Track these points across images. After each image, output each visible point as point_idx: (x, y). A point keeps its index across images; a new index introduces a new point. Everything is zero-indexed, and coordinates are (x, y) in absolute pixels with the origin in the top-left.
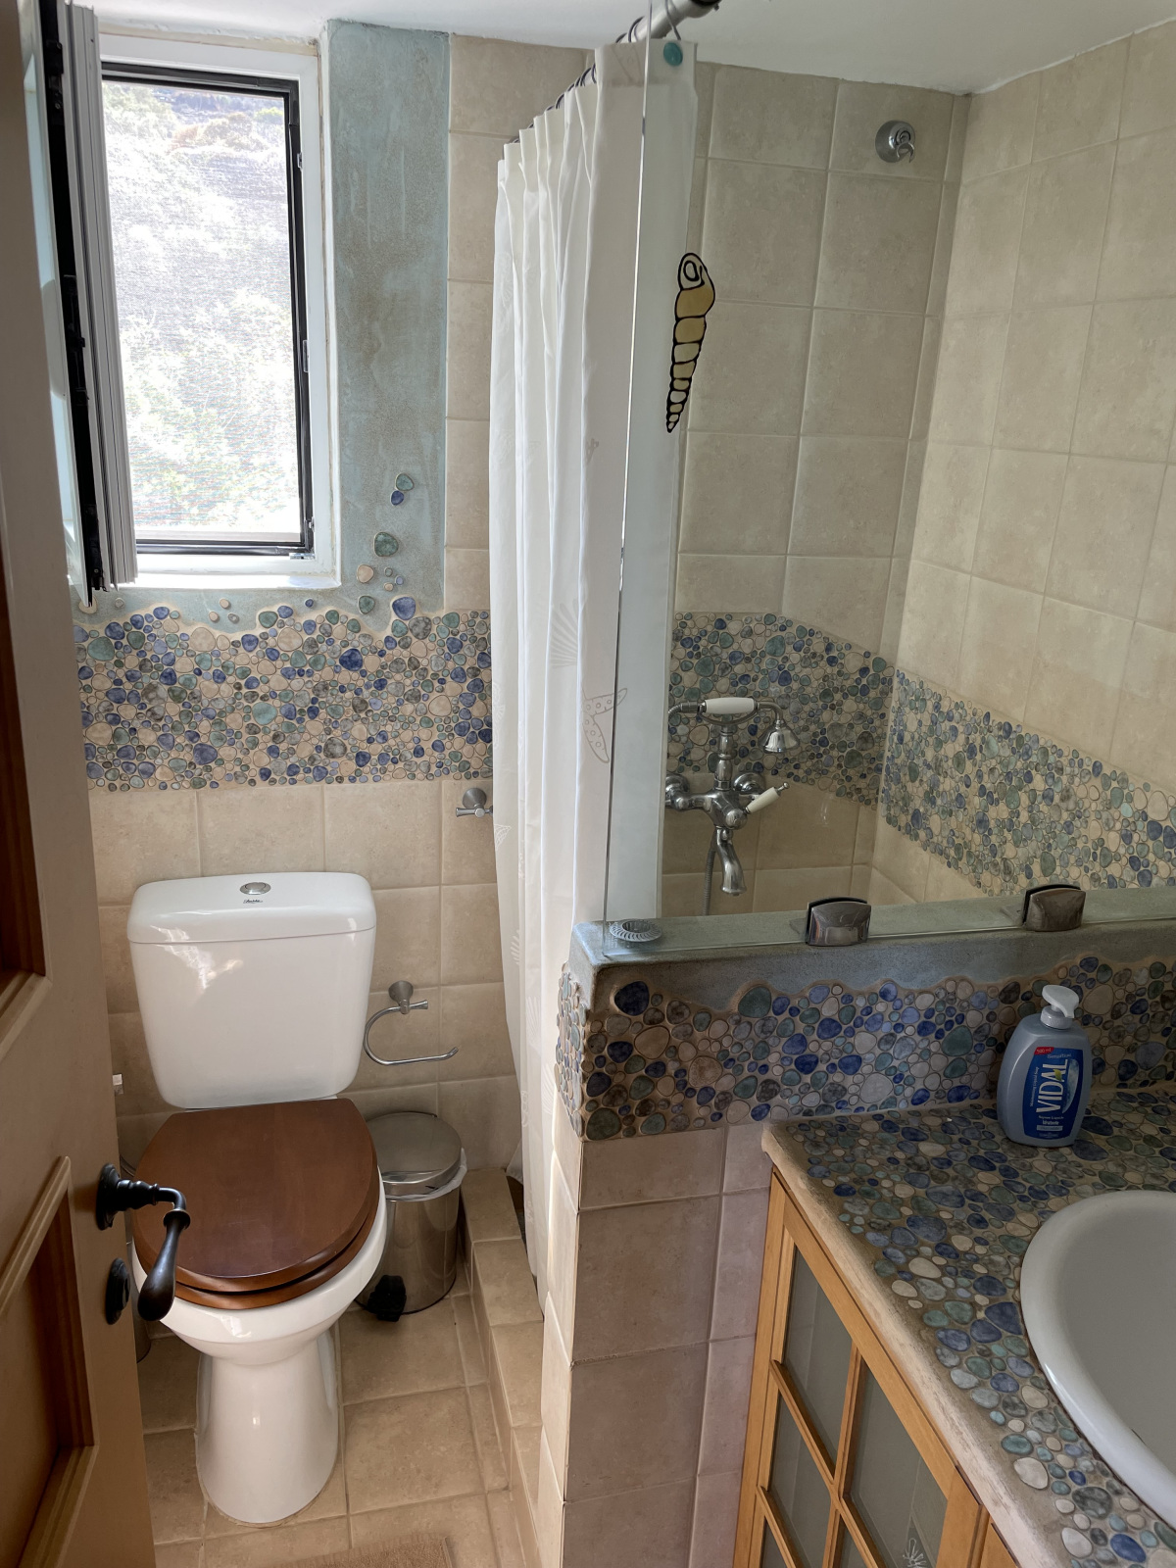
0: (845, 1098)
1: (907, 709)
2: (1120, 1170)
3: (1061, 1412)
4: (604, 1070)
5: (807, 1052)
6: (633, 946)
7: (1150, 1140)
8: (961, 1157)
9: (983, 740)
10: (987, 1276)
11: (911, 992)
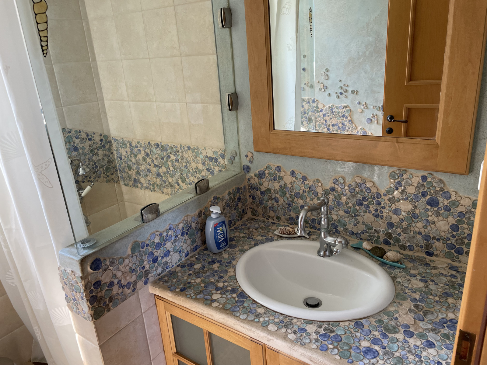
0: (168, 265)
1: (120, 149)
2: (242, 247)
3: (268, 310)
4: (94, 294)
5: (154, 256)
6: (88, 248)
7: (243, 237)
8: (206, 264)
9: (151, 151)
10: (232, 289)
11: (176, 225)
